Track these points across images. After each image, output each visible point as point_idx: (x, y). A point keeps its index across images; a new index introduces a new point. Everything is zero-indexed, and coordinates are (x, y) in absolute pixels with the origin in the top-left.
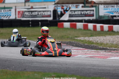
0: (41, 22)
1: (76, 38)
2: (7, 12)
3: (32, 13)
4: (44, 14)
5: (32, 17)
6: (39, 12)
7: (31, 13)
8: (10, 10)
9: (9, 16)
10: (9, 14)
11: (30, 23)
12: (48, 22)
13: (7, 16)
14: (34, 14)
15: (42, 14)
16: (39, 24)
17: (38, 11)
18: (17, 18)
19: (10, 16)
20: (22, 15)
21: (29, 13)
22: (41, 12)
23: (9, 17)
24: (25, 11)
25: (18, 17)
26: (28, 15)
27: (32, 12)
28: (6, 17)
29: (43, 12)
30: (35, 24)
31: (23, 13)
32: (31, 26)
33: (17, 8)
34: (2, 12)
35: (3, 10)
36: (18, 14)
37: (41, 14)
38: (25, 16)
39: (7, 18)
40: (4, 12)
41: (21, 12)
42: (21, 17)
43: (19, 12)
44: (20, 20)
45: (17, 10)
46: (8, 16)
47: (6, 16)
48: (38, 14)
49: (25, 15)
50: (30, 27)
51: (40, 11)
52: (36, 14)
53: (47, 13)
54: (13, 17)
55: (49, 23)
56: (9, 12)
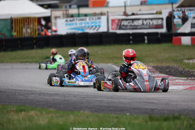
0: (147, 36)
1: (186, 61)
2: (95, 21)
3: (133, 22)
4: (153, 23)
5: (134, 29)
6: (144, 21)
7: (131, 21)
8: (99, 18)
9: (98, 27)
10: (97, 24)
11: (131, 37)
12: (159, 36)
13: (94, 27)
14: (136, 23)
15: (150, 23)
16: (144, 40)
17: (143, 19)
18: (111, 31)
19: (100, 27)
20: (118, 25)
21: (129, 23)
22: (148, 21)
23: (98, 29)
24: (123, 20)
25: (112, 29)
26: (127, 26)
27: (133, 20)
28: (94, 29)
29: (150, 21)
30: (137, 39)
31: (119, 22)
32: (131, 42)
33: (109, 14)
34: (88, 21)
35: (88, 18)
36: (112, 25)
37: (148, 24)
38: (123, 27)
39: (95, 31)
40: (90, 22)
41: (117, 21)
42: (116, 29)
43: (113, 21)
44: (115, 34)
45: (111, 18)
46: (96, 27)
47: (92, 27)
48: (143, 24)
49: (123, 25)
50: (129, 44)
51: (146, 19)
52: (139, 24)
53: (158, 22)
54: (103, 29)
55: (160, 38)
56: (98, 21)
